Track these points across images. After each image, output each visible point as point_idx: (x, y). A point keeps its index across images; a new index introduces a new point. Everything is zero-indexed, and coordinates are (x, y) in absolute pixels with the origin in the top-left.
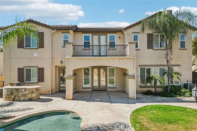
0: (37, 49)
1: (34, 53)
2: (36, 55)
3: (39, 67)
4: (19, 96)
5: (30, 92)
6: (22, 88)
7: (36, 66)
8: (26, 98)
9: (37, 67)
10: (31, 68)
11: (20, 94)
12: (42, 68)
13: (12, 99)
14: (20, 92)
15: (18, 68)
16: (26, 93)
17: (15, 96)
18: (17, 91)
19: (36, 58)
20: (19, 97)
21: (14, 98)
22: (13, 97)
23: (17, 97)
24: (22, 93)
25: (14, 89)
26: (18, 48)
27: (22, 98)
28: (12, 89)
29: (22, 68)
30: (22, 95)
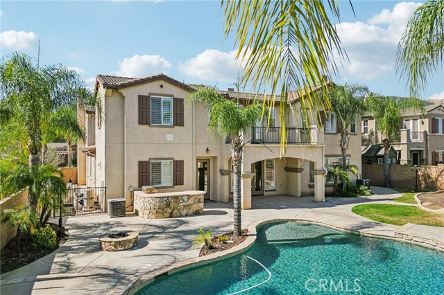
0: (172, 127)
1: (167, 135)
2: (170, 137)
3: (176, 159)
4: (179, 208)
5: (197, 201)
6: (183, 195)
7: (170, 157)
8: (191, 212)
9: (173, 159)
10: (162, 161)
11: (181, 204)
12: (180, 161)
13: (168, 215)
14: (181, 201)
15: (139, 162)
16: (191, 202)
17: (173, 210)
18: (176, 201)
19: (170, 143)
20: (179, 210)
21: (172, 212)
22: (170, 211)
23: (176, 211)
24: (184, 204)
25: (171, 197)
26: (139, 124)
27: (185, 212)
28: (168, 197)
29: (147, 162)
30: (184, 206)
